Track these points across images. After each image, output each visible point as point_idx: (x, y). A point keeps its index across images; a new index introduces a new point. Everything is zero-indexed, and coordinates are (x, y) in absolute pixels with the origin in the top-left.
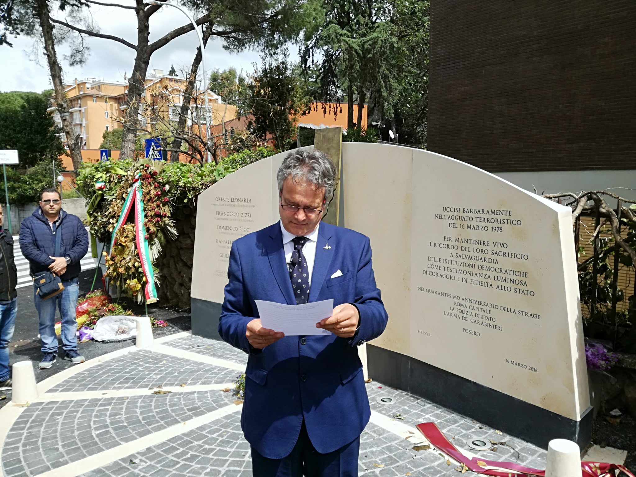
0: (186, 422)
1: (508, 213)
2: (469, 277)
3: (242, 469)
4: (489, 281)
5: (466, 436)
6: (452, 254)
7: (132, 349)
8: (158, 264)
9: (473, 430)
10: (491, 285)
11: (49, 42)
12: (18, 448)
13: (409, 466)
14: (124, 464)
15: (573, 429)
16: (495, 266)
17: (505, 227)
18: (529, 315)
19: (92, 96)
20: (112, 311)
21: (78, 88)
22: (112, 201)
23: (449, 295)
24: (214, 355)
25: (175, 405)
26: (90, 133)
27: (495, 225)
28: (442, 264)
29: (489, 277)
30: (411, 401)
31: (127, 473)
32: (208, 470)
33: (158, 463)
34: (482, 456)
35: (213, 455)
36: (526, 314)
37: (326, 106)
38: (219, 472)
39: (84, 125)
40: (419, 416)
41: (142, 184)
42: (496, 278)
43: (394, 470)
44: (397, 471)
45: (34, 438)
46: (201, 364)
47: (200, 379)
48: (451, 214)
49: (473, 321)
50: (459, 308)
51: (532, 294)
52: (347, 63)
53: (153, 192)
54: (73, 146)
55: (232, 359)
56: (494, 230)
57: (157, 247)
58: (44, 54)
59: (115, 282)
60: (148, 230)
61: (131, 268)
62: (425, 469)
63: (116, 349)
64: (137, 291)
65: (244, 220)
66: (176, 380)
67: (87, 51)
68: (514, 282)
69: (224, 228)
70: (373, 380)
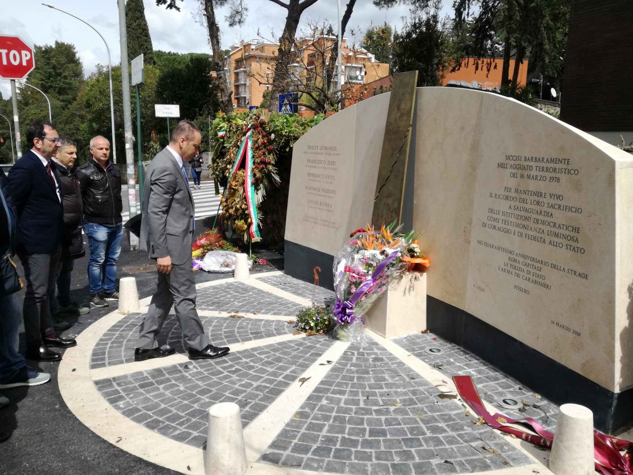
0: (245, 343)
1: (566, 161)
2: (525, 231)
3: (272, 386)
4: (543, 236)
5: (500, 394)
6: (510, 207)
7: (230, 280)
8: (261, 208)
9: (511, 390)
10: (544, 241)
11: (209, 4)
12: (107, 344)
13: (425, 409)
14: (179, 368)
15: (610, 401)
16: (549, 219)
17: (563, 177)
18: (577, 274)
19: (256, 57)
20: (221, 247)
21: (244, 49)
22: (229, 148)
23: (504, 250)
24: (294, 293)
25: (242, 328)
26: (253, 93)
27: (553, 175)
28: (500, 217)
29: (543, 231)
30: (460, 355)
31: (179, 375)
32: (243, 382)
33: (205, 371)
34: (507, 414)
35: (253, 372)
36: (575, 273)
37: (479, 61)
38: (252, 385)
39: (248, 85)
40: (460, 368)
41: (253, 132)
42: (550, 232)
43: (409, 410)
44: (411, 412)
45: (122, 339)
46: (280, 298)
47: (273, 310)
48: (512, 162)
49: (524, 278)
50: (513, 263)
51: (582, 251)
52: (506, 13)
53: (260, 141)
54: (227, 103)
55: (309, 298)
56: (551, 180)
57: (261, 192)
58: (204, 15)
59: (228, 222)
60: (254, 175)
61: (239, 210)
62: (441, 415)
63: (217, 278)
64: (244, 231)
65: (330, 168)
66: (253, 309)
67: (245, 12)
68: (565, 237)
69: (314, 175)
70: (431, 332)
